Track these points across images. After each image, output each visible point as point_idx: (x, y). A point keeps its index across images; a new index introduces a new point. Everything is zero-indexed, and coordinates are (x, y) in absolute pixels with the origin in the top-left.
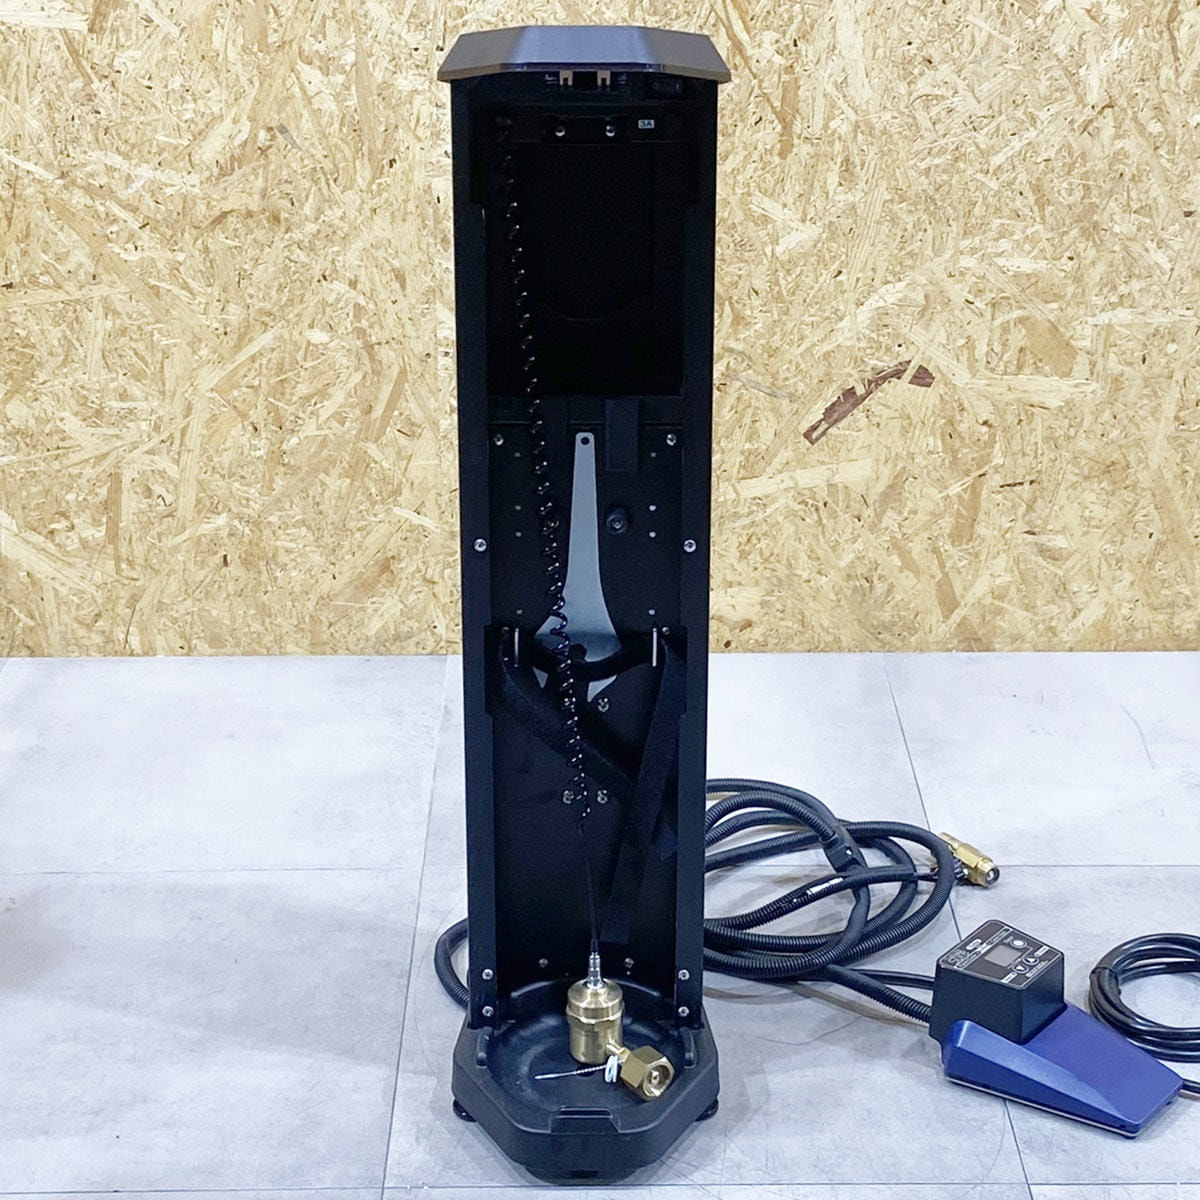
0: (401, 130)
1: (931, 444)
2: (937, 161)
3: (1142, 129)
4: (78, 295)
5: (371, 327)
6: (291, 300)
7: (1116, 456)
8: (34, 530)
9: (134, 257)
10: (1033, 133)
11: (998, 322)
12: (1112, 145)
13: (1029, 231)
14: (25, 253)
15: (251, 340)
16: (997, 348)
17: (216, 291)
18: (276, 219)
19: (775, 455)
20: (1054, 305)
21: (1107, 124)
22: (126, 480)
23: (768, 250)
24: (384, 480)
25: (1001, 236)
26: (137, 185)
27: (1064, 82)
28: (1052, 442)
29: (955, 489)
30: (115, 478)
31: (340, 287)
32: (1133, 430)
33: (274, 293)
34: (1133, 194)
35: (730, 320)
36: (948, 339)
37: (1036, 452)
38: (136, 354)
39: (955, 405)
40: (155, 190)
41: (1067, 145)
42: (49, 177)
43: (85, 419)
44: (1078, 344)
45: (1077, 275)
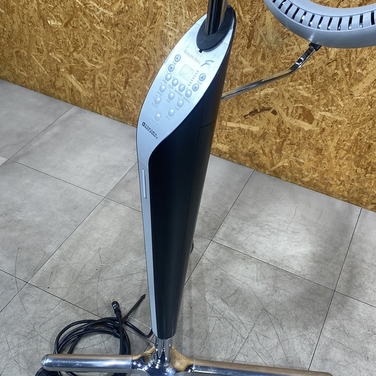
0: (158, 16)
1: (274, 128)
2: (286, 61)
3: (343, 69)
4: (87, 33)
5: (148, 60)
6: (131, 48)
7: (320, 146)
8: (79, 81)
9: (99, 28)
10: (313, 61)
11: (296, 105)
12: (334, 71)
13: (308, 86)
14: (77, 21)
15: (122, 55)
16: (294, 112)
17: (115, 41)
18: (129, 28)
19: (236, 119)
20: (311, 106)
22: (97, 77)
23: (241, 70)
25: (300, 84)
26: (100, 11)
28: (304, 138)
29: (278, 141)
30: (94, 76)
31: (142, 48)
32: (325, 142)
33: (128, 45)
34: (337, 85)
35: (230, 84)
36: (282, 106)
37: (300, 139)
38: (99, 50)
39: (281, 122)
40: (104, 14)
41: (322, 67)
42: (82, 5)
43: (88, 61)
44: (315, 117)
45: (318, 101)
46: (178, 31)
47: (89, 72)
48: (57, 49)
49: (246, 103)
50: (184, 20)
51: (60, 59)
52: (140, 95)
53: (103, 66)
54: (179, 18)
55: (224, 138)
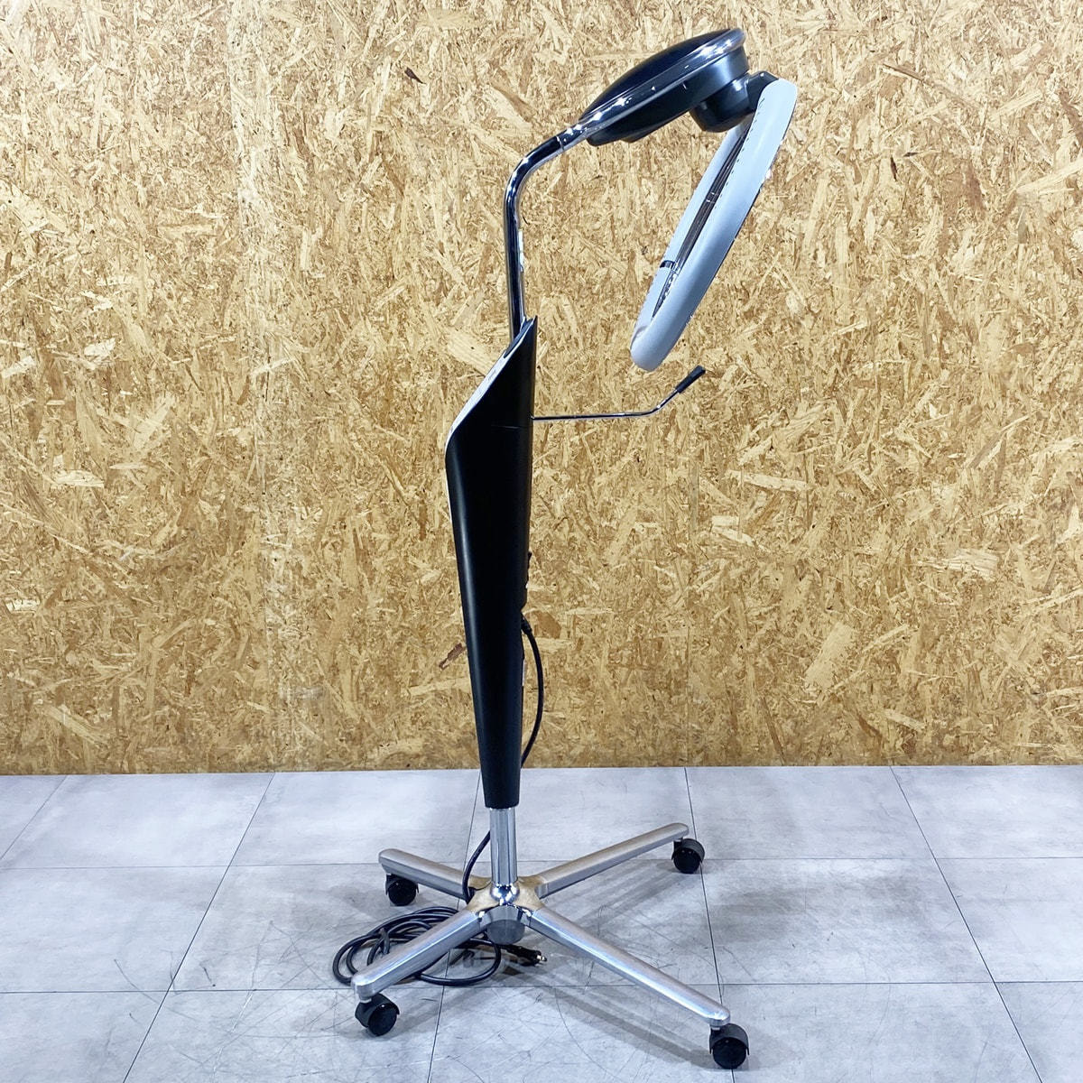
0: (247, 531)
3: (581, 528)
4: (99, 604)
5: (235, 617)
6: (197, 606)
7: (583, 675)
8: (79, 713)
9: (124, 587)
12: (569, 535)
14: (76, 586)
15: (179, 624)
17: (162, 602)
18: (190, 569)
19: (426, 675)
20: (548, 606)
21: (566, 525)
22: (121, 691)
23: (417, 581)
24: (241, 688)
26: (127, 554)
27: (546, 508)
28: (552, 669)
30: (116, 689)
31: (218, 599)
32: (589, 662)
33: (189, 602)
34: (580, 556)
37: (546, 673)
38: (126, 631)
40: (135, 557)
41: (549, 535)
42: (86, 551)
43: (102, 661)
44: (561, 623)
45: (558, 593)
46: (289, 546)
47: (104, 686)
48: (27, 658)
49: (438, 638)
50: (299, 524)
51: (33, 679)
52: (222, 697)
53: (137, 662)
54: (290, 523)
55: (409, 724)
